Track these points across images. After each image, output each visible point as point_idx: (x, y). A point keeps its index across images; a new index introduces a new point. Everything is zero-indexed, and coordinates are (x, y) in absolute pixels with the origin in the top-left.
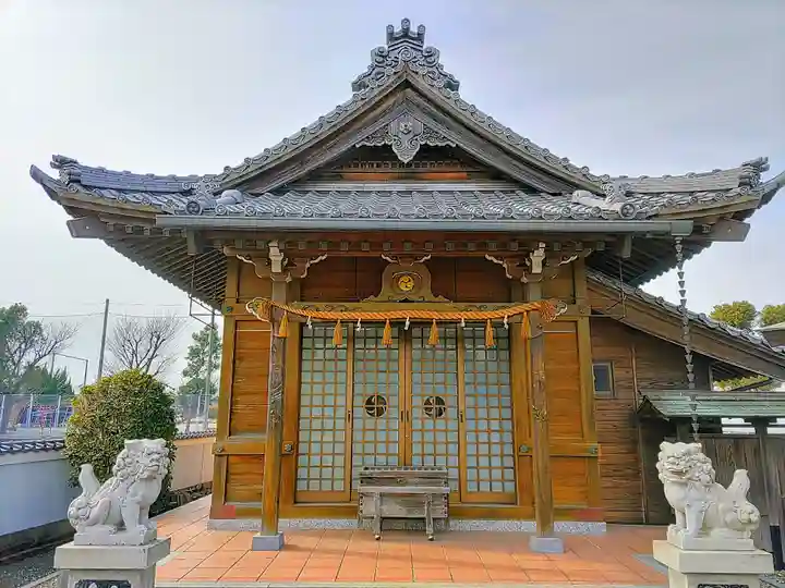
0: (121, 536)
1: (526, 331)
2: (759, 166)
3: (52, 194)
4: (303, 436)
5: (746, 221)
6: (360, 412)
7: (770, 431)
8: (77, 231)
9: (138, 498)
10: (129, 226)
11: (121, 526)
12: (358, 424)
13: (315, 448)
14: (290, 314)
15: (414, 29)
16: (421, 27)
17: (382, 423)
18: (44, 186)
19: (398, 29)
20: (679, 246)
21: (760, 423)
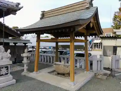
2: (19, 4)
5: (16, 12)
7: (17, 45)
20: (4, 13)
21: (15, 43)
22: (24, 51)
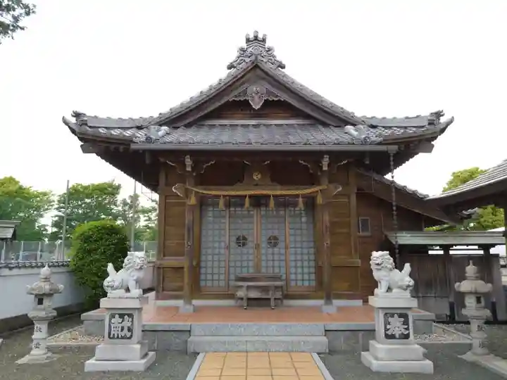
0: (128, 295)
1: (320, 200)
2: (439, 114)
3: (73, 131)
4: (203, 258)
5: (432, 143)
6: (233, 244)
7: (452, 252)
8: (85, 150)
9: (135, 278)
10: (113, 147)
11: (128, 290)
12: (232, 251)
13: (210, 264)
14: (197, 193)
15: (260, 36)
16: (265, 35)
17: (245, 250)
18: (69, 127)
19: (251, 36)
20: (392, 159)
21: (446, 248)
22: (464, 272)
